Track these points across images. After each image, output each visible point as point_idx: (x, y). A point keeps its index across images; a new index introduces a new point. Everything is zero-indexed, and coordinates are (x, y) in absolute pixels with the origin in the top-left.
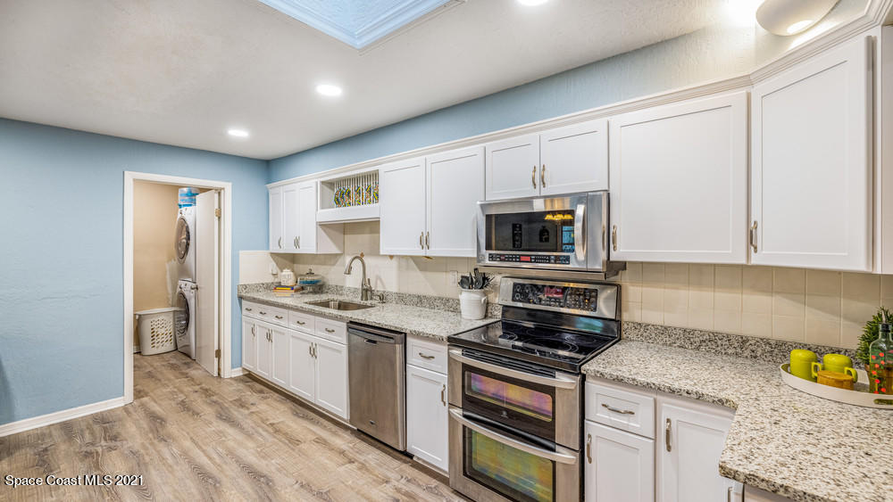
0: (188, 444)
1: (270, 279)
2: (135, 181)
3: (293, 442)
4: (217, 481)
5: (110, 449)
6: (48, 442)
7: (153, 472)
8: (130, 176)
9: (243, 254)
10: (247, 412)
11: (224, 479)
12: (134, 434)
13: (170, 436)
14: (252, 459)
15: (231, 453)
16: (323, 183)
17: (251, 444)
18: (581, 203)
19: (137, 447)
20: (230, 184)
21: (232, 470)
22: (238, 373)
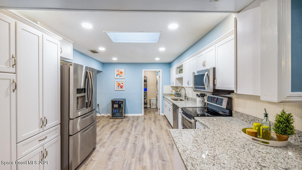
0: (146, 124)
1: (171, 93)
2: (144, 71)
3: (162, 129)
4: (145, 130)
5: (136, 121)
6: (131, 118)
7: (139, 126)
8: (143, 70)
9: (164, 86)
10: (159, 122)
11: (146, 131)
12: (140, 120)
13: (144, 122)
14: (153, 129)
15: (151, 127)
16: (177, 68)
17: (154, 127)
18: (207, 72)
19: (139, 122)
20: (161, 70)
21: (149, 129)
22: (163, 114)
